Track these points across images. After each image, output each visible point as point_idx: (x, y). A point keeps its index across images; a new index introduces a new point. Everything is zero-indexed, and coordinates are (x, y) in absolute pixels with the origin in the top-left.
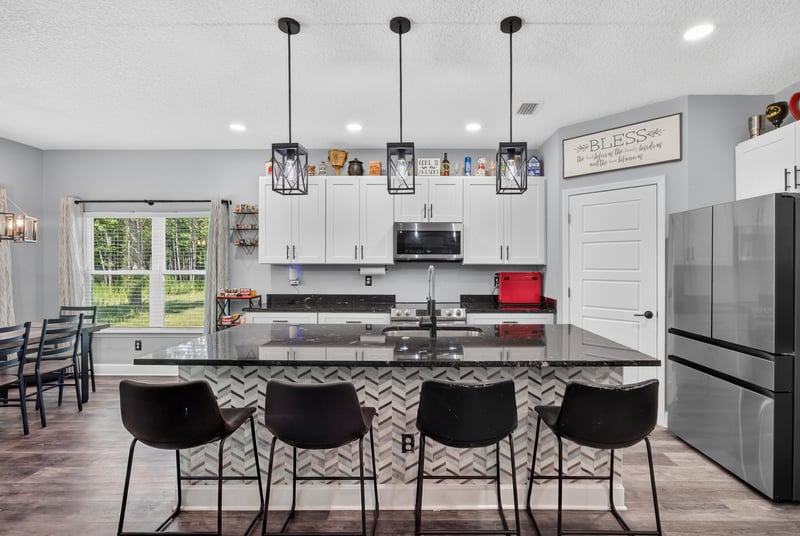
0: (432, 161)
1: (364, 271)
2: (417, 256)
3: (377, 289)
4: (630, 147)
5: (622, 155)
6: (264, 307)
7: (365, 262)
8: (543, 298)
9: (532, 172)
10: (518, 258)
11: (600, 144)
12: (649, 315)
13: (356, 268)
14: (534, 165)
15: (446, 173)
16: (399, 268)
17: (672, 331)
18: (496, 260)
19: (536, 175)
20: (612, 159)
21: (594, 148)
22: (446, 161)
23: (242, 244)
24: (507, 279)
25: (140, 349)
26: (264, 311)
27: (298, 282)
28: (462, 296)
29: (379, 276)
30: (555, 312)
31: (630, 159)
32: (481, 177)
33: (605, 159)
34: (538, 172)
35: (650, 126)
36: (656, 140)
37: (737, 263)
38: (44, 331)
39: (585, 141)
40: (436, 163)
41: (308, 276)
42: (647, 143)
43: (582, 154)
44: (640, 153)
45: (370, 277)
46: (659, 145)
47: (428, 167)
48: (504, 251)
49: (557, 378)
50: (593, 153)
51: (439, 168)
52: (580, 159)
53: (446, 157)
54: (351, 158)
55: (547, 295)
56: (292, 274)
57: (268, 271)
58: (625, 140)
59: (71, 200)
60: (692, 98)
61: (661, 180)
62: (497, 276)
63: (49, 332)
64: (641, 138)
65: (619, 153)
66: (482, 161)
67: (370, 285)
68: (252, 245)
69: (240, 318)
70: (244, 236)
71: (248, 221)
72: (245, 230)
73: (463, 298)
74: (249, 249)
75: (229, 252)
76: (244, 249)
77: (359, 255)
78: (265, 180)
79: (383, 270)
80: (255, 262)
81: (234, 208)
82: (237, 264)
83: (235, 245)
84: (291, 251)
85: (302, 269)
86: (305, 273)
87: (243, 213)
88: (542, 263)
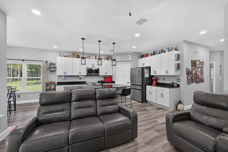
3: (82, 80)
5: (125, 59)
8: (112, 81)
10: (108, 74)
11: (121, 57)
12: (128, 83)
13: (79, 76)
14: (111, 58)
15: (96, 59)
16: (87, 76)
17: (131, 84)
18: (104, 75)
22: (96, 57)
23: (51, 71)
24: (106, 78)
25: (19, 97)
29: (82, 78)
30: (115, 83)
33: (122, 59)
35: (128, 55)
37: (138, 75)
41: (67, 78)
42: (128, 58)
43: (119, 58)
47: (92, 57)
48: (106, 73)
51: (94, 58)
54: (77, 55)
55: (113, 80)
56: (63, 78)
57: (57, 77)
58: (125, 57)
60: (133, 52)
62: (104, 78)
66: (102, 57)
67: (80, 79)
68: (53, 71)
69: (51, 87)
70: (51, 69)
71: (52, 66)
72: (51, 68)
73: (98, 81)
74: (53, 72)
75: (47, 73)
76: (51, 72)
77: (80, 74)
78: (58, 58)
79: (84, 77)
80: (54, 75)
81: (48, 63)
82: (49, 75)
83: (49, 71)
84: (65, 73)
85: (65, 76)
86: (66, 77)
87: (51, 64)
88: (112, 75)
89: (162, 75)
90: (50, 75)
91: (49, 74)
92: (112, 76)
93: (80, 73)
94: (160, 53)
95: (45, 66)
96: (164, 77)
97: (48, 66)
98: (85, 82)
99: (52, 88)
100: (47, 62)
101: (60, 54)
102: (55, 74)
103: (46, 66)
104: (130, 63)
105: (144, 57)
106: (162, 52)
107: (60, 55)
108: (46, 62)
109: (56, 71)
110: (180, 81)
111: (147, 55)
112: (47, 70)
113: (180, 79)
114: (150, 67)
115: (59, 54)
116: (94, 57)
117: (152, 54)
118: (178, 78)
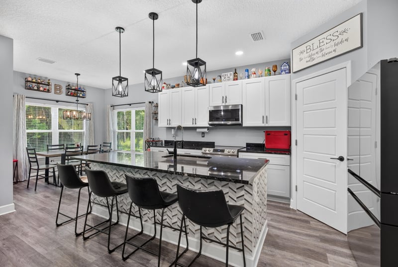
0: (229, 74)
1: (198, 130)
2: (223, 122)
3: (207, 139)
4: (328, 45)
5: (323, 52)
6: (164, 145)
7: (197, 126)
9: (284, 72)
11: (311, 48)
12: (341, 159)
14: (285, 67)
15: (236, 79)
19: (286, 73)
20: (318, 56)
21: (309, 51)
22: (236, 73)
23: (156, 119)
24: (269, 135)
26: (163, 147)
27: (176, 135)
28: (247, 143)
29: (207, 133)
31: (329, 53)
32: (253, 79)
33: (314, 57)
34: (287, 71)
35: (340, 28)
36: (345, 36)
38: (88, 150)
39: (303, 48)
40: (231, 75)
42: (339, 40)
43: (302, 56)
44: (334, 48)
45: (204, 133)
46: (347, 40)
47: (227, 77)
48: (265, 119)
49: (215, 186)
50: (308, 54)
51: (232, 77)
52: (301, 60)
53: (236, 71)
56: (173, 132)
57: (165, 130)
58: (325, 41)
59: (110, 106)
61: (348, 64)
63: (90, 150)
64: (335, 38)
65: (322, 51)
66: (253, 70)
67: (204, 137)
73: (248, 145)
79: (206, 130)
84: (169, 121)
88: (288, 125)
92: (290, 128)
93: (194, 120)
98: (214, 143)
101: (165, 85)
107: (163, 87)
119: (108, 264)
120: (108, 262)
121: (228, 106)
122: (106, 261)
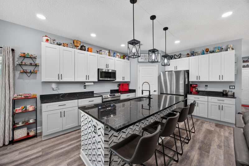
1: (87, 84)
7: (89, 81)
10: (126, 80)
13: (84, 83)
15: (110, 56)
16: (99, 83)
18: (121, 80)
22: (109, 52)
23: (25, 72)
24: (122, 85)
27: (57, 89)
32: (118, 58)
33: (147, 59)
34: (128, 59)
47: (105, 53)
48: (123, 78)
51: (108, 54)
52: (142, 58)
56: (54, 86)
57: (40, 85)
60: (162, 51)
62: (119, 85)
66: (118, 54)
67: (86, 88)
68: (31, 72)
69: (25, 107)
70: (25, 68)
71: (28, 61)
72: (25, 65)
73: (111, 91)
74: (29, 75)
75: (14, 75)
76: (25, 75)
77: (88, 78)
78: (44, 44)
79: (93, 84)
80: (32, 81)
81: (18, 54)
82: (19, 82)
83: (19, 72)
84: (60, 76)
85: (58, 83)
86: (60, 85)
87: (24, 56)
88: (129, 81)
89: (210, 81)
90: (21, 81)
91: (19, 78)
94: (203, 53)
95: (9, 59)
96: (206, 84)
97: (16, 59)
99: (30, 108)
100: (13, 50)
101: (49, 38)
102: (35, 78)
103: (11, 59)
104: (157, 65)
105: (175, 58)
106: (207, 52)
107: (47, 40)
108: (11, 52)
109: (36, 73)
110: (234, 89)
111: (180, 56)
112: (15, 69)
113: (234, 86)
114: (189, 71)
115: (47, 38)
116: (107, 52)
117: (188, 54)
118: (231, 85)
119: (187, 161)
120: (185, 162)
121: (108, 70)
122: (185, 163)
